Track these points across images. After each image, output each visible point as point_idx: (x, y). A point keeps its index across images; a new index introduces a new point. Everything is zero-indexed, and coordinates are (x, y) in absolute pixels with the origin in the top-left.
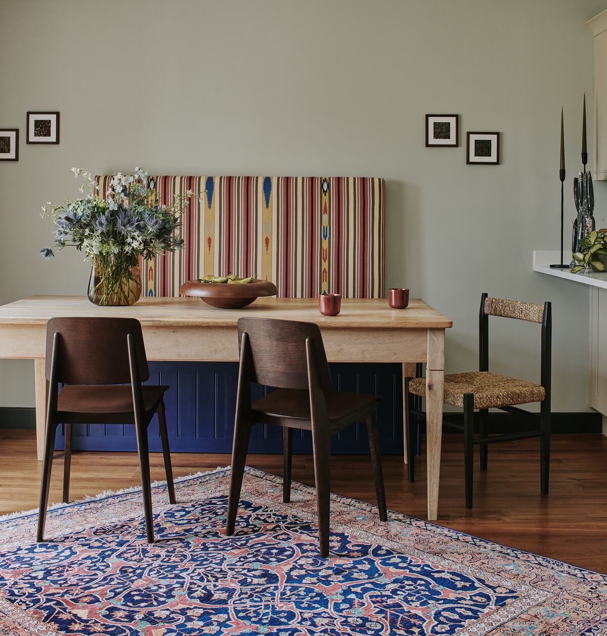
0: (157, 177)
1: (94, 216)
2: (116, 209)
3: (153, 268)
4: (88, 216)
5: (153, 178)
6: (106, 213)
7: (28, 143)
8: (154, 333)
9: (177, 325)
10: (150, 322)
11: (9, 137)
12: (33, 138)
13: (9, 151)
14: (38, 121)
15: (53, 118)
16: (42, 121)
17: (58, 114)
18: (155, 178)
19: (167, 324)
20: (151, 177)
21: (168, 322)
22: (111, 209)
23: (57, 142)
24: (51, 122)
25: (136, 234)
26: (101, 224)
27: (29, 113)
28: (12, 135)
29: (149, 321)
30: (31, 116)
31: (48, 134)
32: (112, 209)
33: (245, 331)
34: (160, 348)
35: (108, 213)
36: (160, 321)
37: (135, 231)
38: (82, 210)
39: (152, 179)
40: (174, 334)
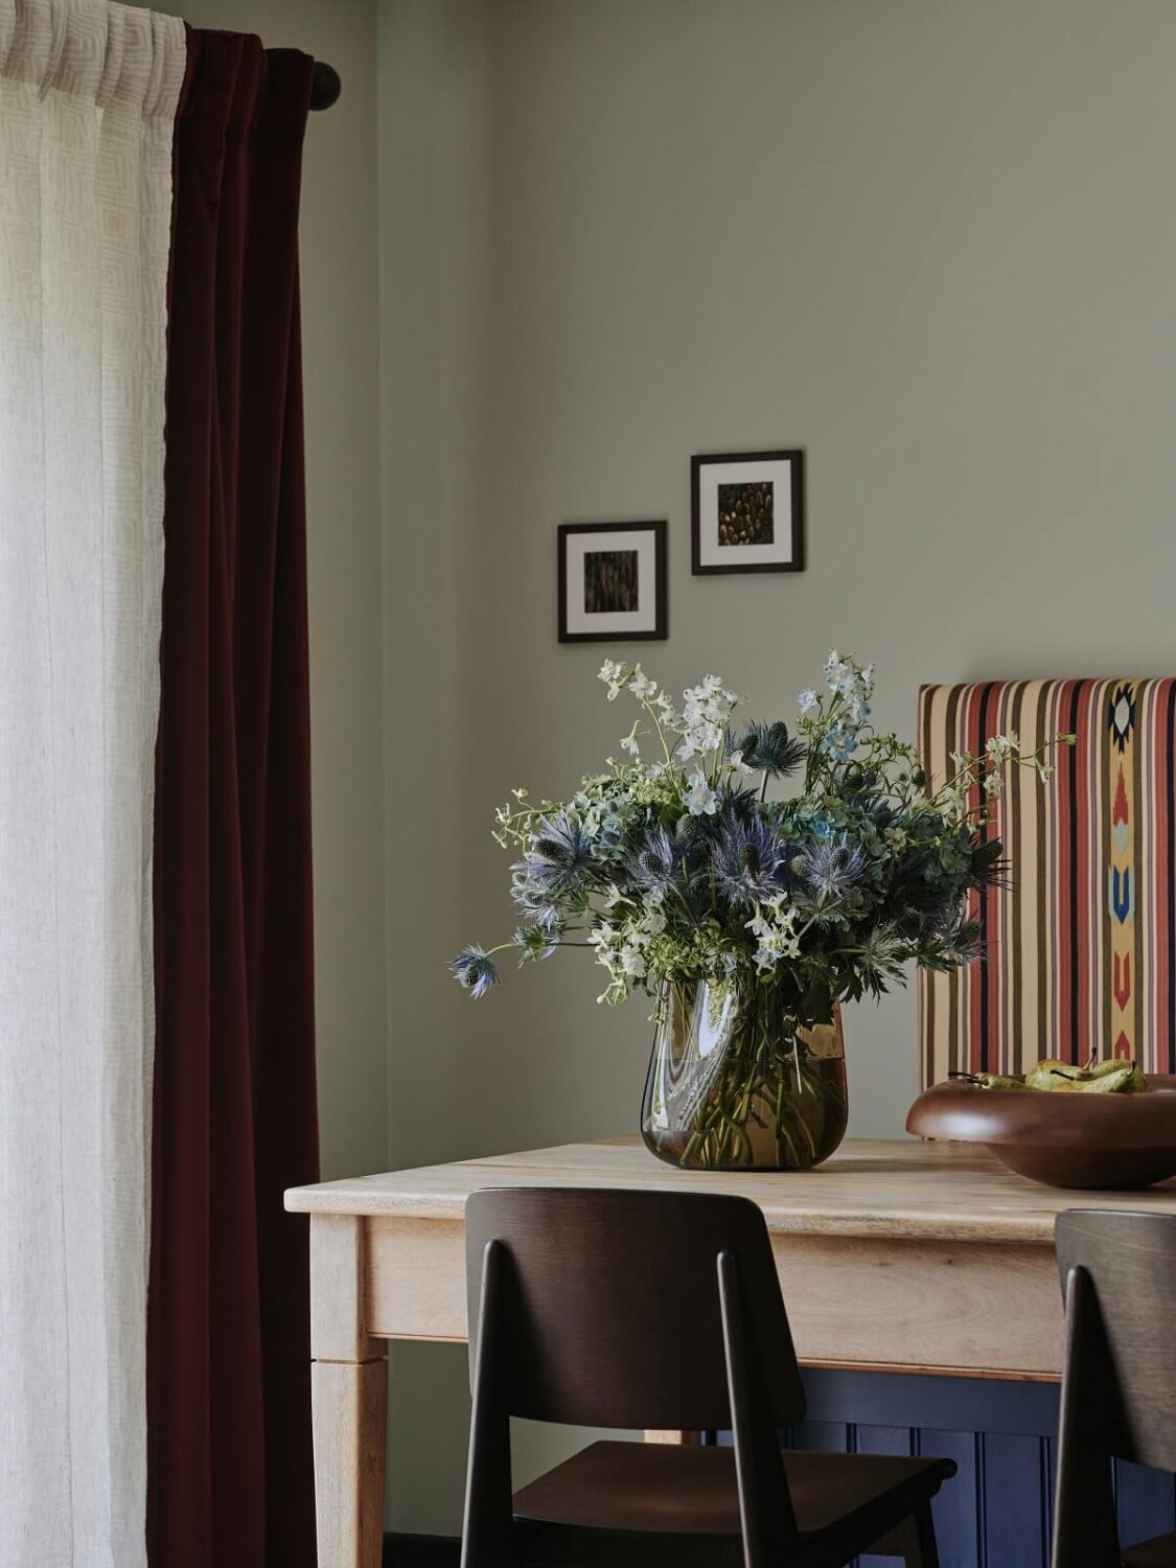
0: (1145, 683)
1: (636, 837)
2: (711, 810)
3: (1131, 1039)
4: (612, 837)
5: (1127, 686)
6: (680, 826)
7: (698, 570)
8: (882, 1265)
9: (951, 1236)
10: (858, 1224)
11: (635, 554)
12: (714, 553)
13: (633, 605)
14: (732, 487)
15: (778, 474)
16: (744, 487)
17: (797, 458)
18: (1135, 686)
19: (917, 1232)
20: (1122, 685)
21: (919, 1224)
22: (695, 811)
23: (798, 563)
24: (775, 489)
25: (774, 902)
26: (655, 865)
27: (698, 461)
28: (643, 544)
29: (856, 1218)
30: (705, 469)
31: (765, 535)
32: (698, 813)
33: (1081, 1262)
34: (905, 1323)
35: (687, 826)
36: (891, 1220)
37: (773, 893)
38: (598, 818)
39: (1125, 694)
40: (951, 1270)
